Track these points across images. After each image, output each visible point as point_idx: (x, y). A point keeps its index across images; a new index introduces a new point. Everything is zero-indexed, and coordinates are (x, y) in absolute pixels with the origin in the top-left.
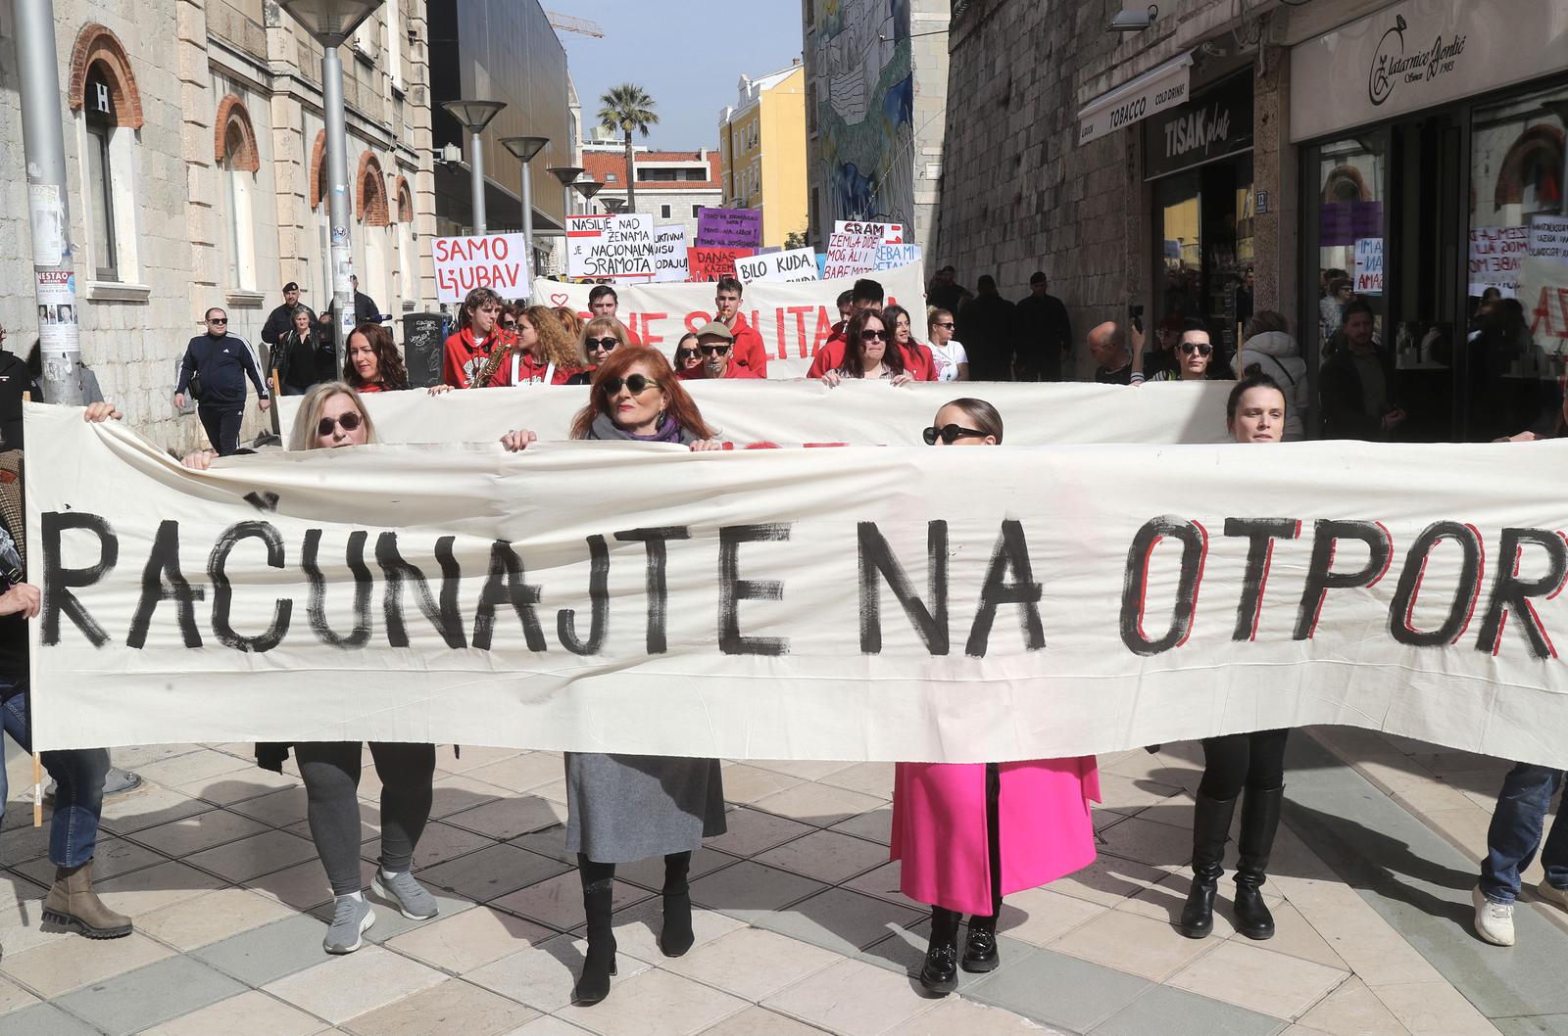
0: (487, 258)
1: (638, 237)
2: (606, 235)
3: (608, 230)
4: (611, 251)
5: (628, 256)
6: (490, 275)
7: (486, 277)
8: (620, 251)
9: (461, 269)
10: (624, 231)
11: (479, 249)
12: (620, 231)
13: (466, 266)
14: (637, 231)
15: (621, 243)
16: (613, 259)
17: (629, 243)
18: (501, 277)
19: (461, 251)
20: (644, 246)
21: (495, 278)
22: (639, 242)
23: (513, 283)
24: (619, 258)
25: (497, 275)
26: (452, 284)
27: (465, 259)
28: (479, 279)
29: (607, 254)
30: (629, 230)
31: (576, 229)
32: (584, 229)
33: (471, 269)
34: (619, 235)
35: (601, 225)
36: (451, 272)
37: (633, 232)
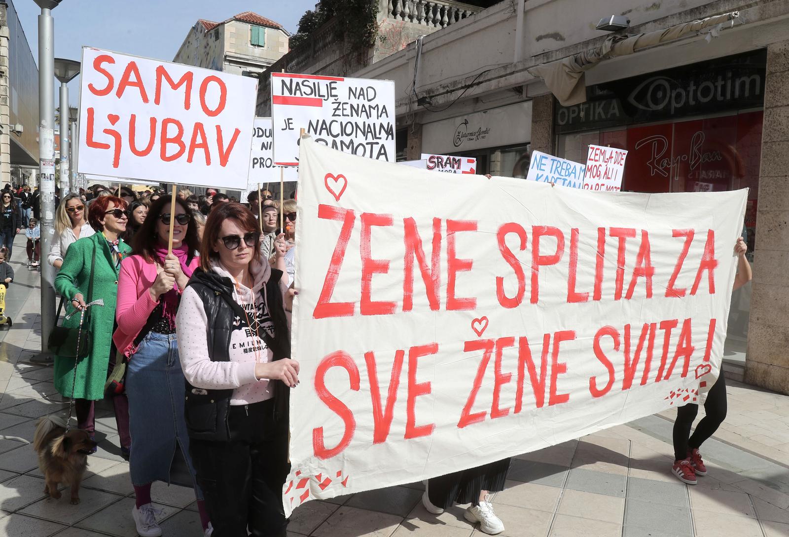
0: (187, 106)
1: (374, 112)
2: (329, 106)
3: (332, 99)
4: (336, 129)
5: (360, 139)
6: (187, 139)
7: (178, 140)
8: (349, 130)
9: (133, 117)
10: (354, 102)
11: (175, 87)
12: (350, 102)
13: (145, 113)
14: (373, 103)
15: (349, 119)
16: (338, 140)
17: (361, 120)
18: (204, 145)
19: (139, 84)
20: (382, 126)
21: (193, 146)
22: (373, 120)
23: (224, 160)
24: (347, 140)
25: (199, 140)
26: (111, 140)
27: (145, 99)
28: (165, 140)
29: (329, 132)
30: (362, 101)
31: (287, 94)
32: (298, 94)
33: (153, 121)
34: (348, 107)
35: (323, 91)
36: (113, 119)
37: (367, 104)
